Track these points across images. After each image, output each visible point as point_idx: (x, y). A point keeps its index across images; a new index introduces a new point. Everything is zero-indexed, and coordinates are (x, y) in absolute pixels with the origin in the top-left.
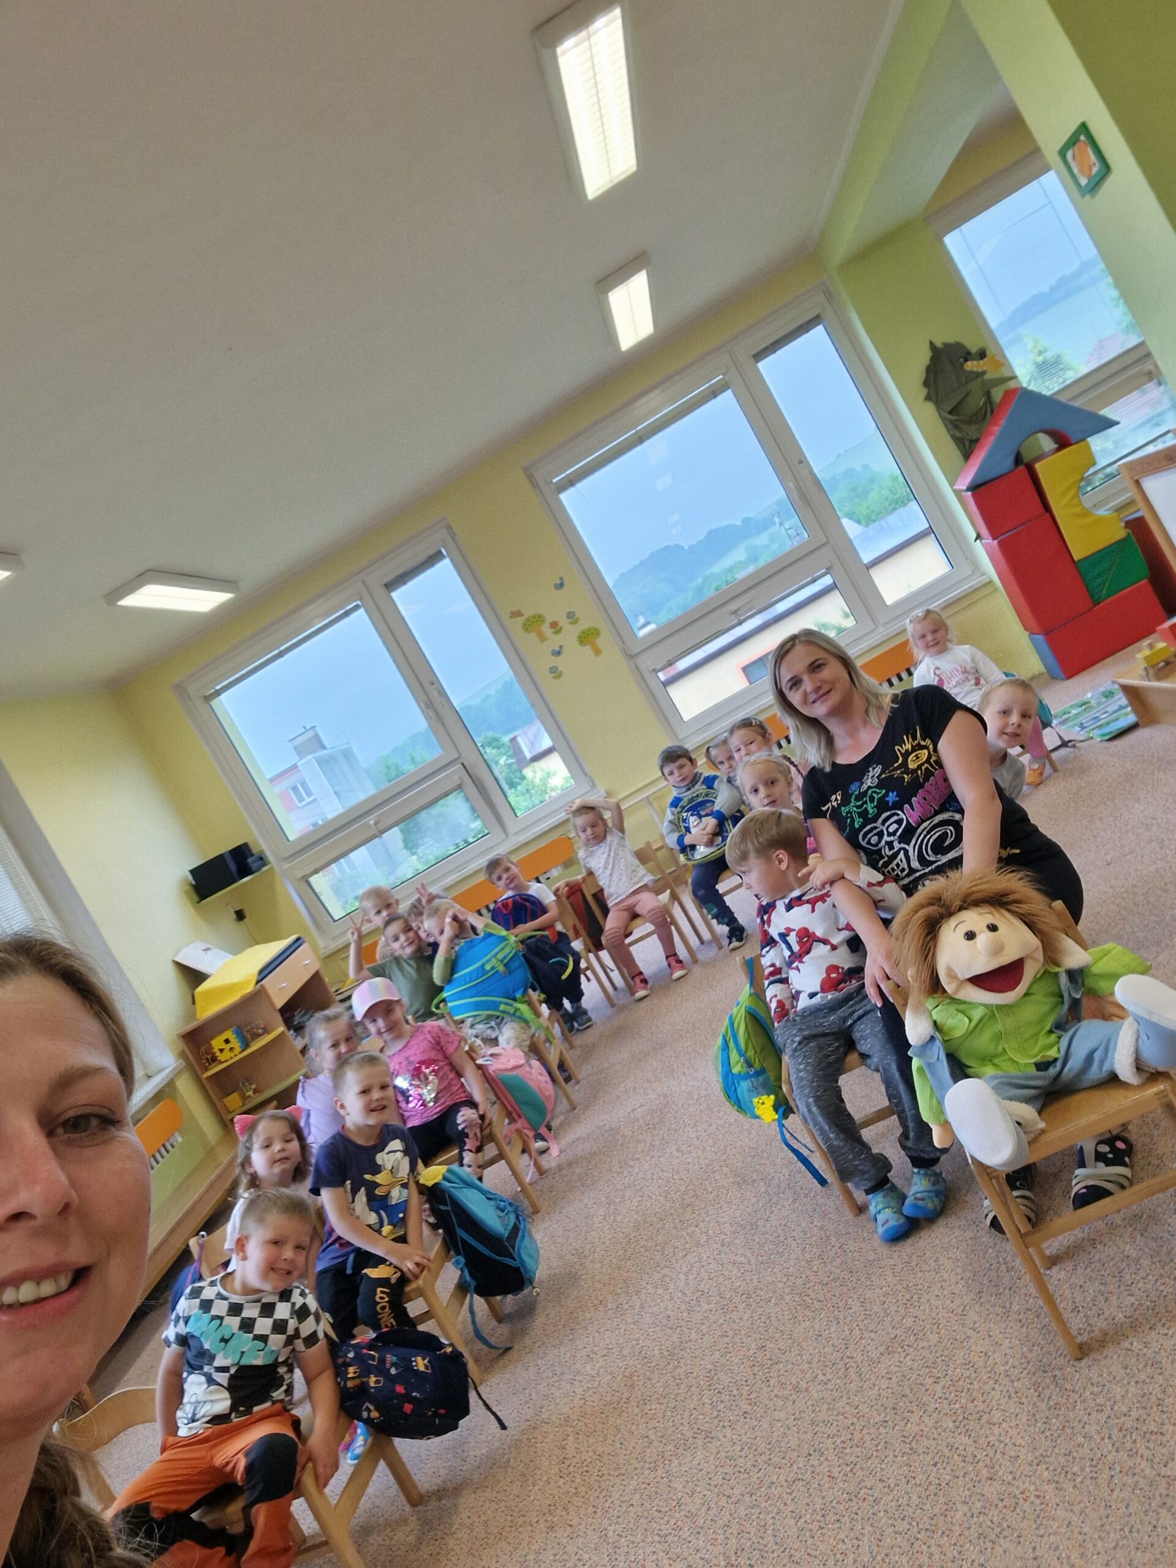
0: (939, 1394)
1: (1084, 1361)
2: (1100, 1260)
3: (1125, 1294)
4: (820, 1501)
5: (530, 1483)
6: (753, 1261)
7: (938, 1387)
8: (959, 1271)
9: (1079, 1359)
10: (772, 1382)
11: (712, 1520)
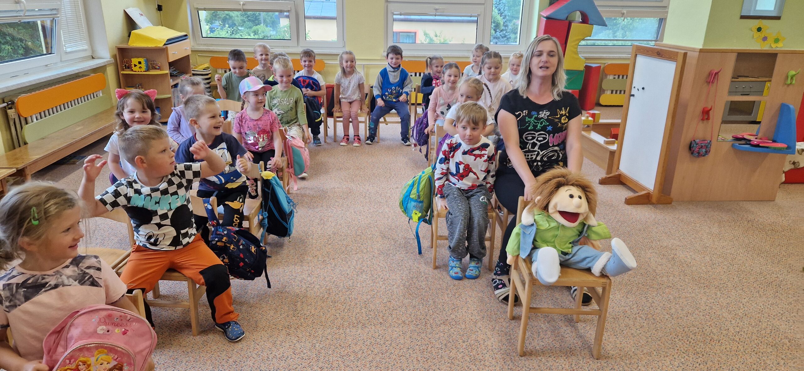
0: (464, 346)
1: (523, 358)
2: (531, 325)
3: (540, 341)
4: (412, 367)
5: (279, 313)
6: (387, 268)
7: (464, 345)
8: (475, 306)
9: (521, 356)
10: (393, 316)
11: (364, 357)
